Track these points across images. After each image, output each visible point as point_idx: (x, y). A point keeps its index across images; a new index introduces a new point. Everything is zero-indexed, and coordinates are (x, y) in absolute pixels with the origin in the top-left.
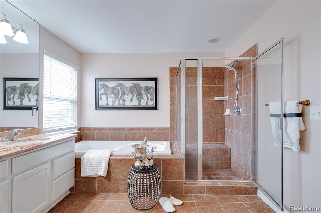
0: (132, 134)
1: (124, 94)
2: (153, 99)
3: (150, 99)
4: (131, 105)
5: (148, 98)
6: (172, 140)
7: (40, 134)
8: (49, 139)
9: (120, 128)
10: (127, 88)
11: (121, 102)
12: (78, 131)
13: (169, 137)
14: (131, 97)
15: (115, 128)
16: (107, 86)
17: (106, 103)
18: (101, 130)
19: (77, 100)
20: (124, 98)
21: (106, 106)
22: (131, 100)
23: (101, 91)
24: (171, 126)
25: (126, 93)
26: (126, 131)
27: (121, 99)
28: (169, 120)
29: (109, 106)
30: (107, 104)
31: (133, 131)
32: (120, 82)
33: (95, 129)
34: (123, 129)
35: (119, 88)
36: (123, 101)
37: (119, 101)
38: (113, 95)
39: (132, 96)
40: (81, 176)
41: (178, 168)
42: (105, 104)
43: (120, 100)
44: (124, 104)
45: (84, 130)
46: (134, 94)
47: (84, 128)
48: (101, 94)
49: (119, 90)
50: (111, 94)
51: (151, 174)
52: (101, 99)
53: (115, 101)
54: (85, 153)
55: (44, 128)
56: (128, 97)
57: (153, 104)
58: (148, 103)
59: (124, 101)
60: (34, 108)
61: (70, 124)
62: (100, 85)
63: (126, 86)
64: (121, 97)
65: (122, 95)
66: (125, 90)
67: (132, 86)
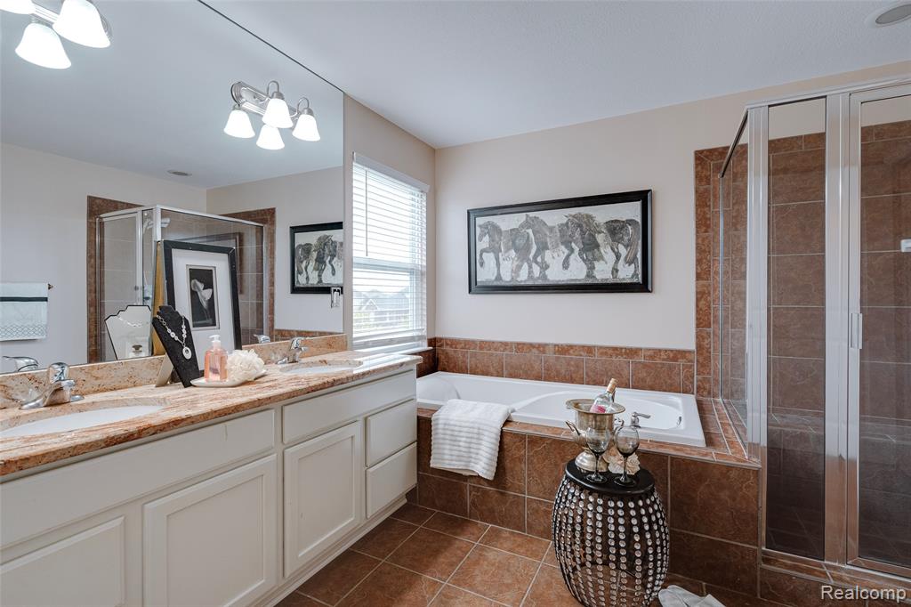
0: (568, 365)
1: (543, 247)
2: (635, 257)
3: (626, 258)
4: (565, 279)
5: (618, 256)
6: (705, 393)
7: (346, 350)
8: (360, 363)
9: (532, 346)
10: (551, 229)
11: (536, 271)
12: (429, 346)
13: (692, 383)
14: (563, 256)
15: (518, 344)
16: (496, 229)
17: (496, 274)
18: (481, 348)
19: (425, 270)
20: (543, 259)
21: (495, 284)
22: (566, 265)
23: (483, 244)
24: (699, 346)
25: (550, 246)
26: (550, 354)
27: (537, 263)
28: (694, 325)
29: (503, 284)
30: (499, 277)
31: (569, 354)
32: (532, 214)
33: (468, 344)
34: (541, 347)
35: (530, 231)
36: (541, 268)
37: (530, 267)
38: (513, 253)
39: (567, 252)
40: (431, 466)
41: (734, 500)
42: (493, 278)
43: (534, 264)
44: (545, 277)
45: (442, 346)
46: (573, 244)
47: (441, 339)
48: (483, 251)
49: (528, 237)
50: (508, 250)
51: (631, 505)
52: (482, 265)
53: (519, 267)
54: (440, 407)
55: (355, 336)
56: (555, 255)
57: (635, 275)
58: (617, 271)
59: (545, 267)
60: (335, 290)
61: (411, 329)
62: (480, 226)
63: (549, 224)
64: (535, 257)
65: (538, 250)
66: (546, 234)
67: (567, 223)
